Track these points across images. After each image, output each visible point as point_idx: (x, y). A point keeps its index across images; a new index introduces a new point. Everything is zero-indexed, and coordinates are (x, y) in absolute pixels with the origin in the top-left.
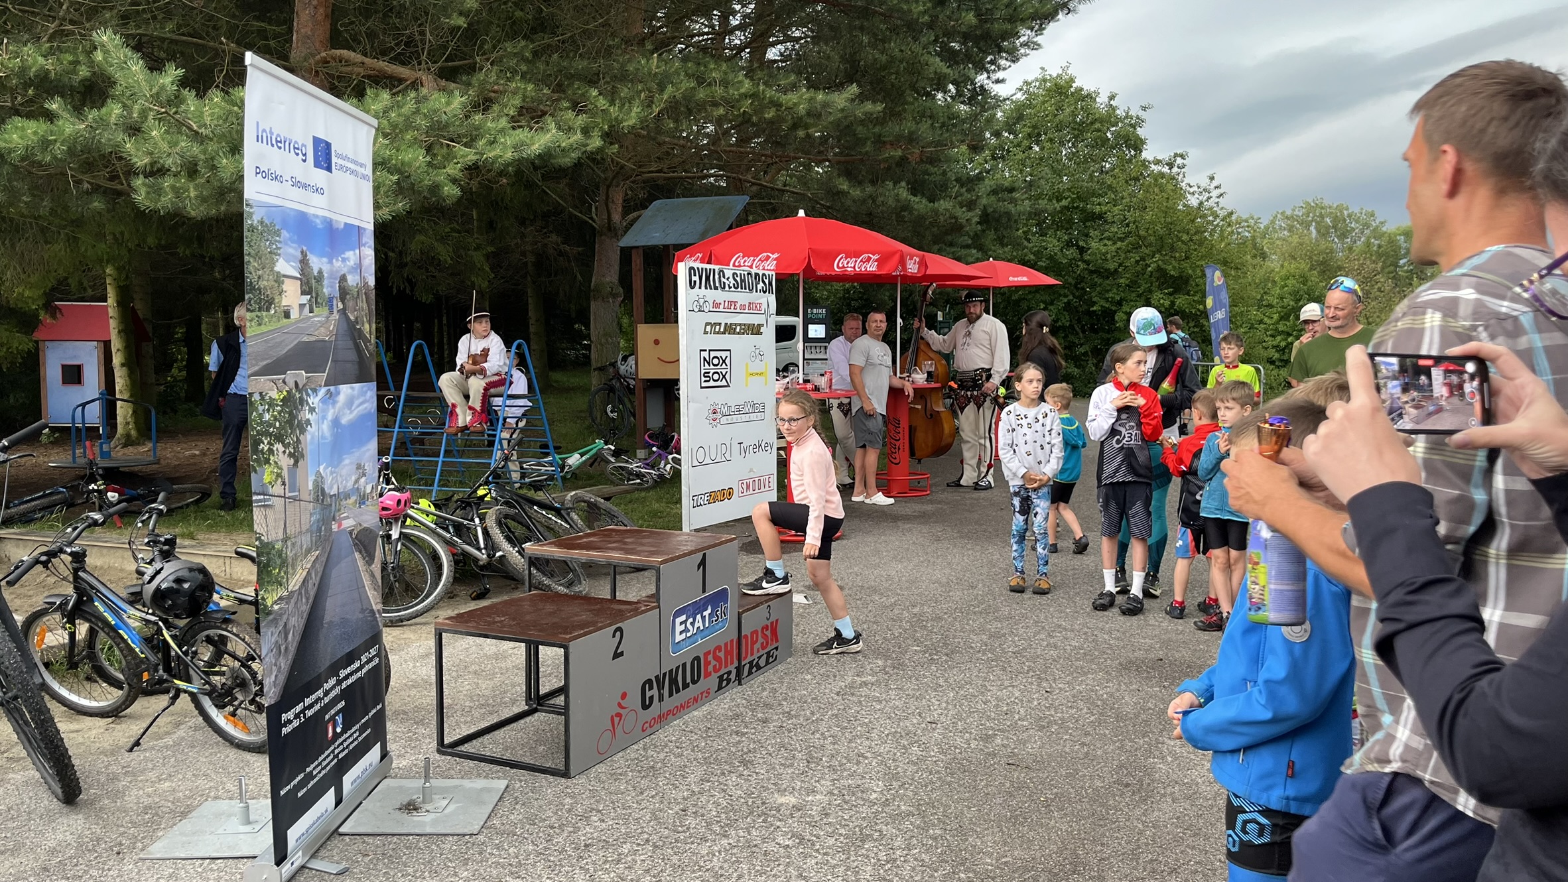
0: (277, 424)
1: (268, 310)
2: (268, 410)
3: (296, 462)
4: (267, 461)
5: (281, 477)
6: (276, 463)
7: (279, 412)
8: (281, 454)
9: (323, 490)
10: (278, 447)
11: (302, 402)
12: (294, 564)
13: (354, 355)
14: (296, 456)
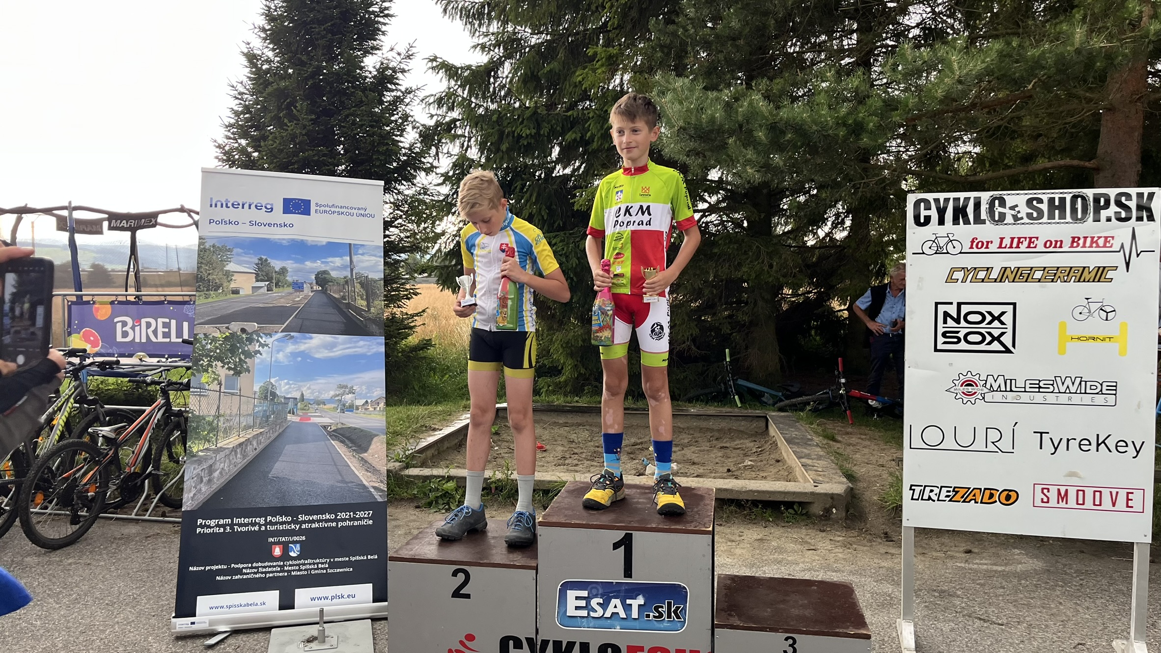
0: (218, 351)
1: (216, 290)
2: (211, 344)
3: (238, 373)
4: (207, 371)
5: (218, 380)
6: (213, 372)
7: (220, 344)
8: (219, 368)
9: (274, 395)
10: (220, 364)
11: (250, 340)
12: (227, 432)
13: (339, 318)
14: (238, 370)
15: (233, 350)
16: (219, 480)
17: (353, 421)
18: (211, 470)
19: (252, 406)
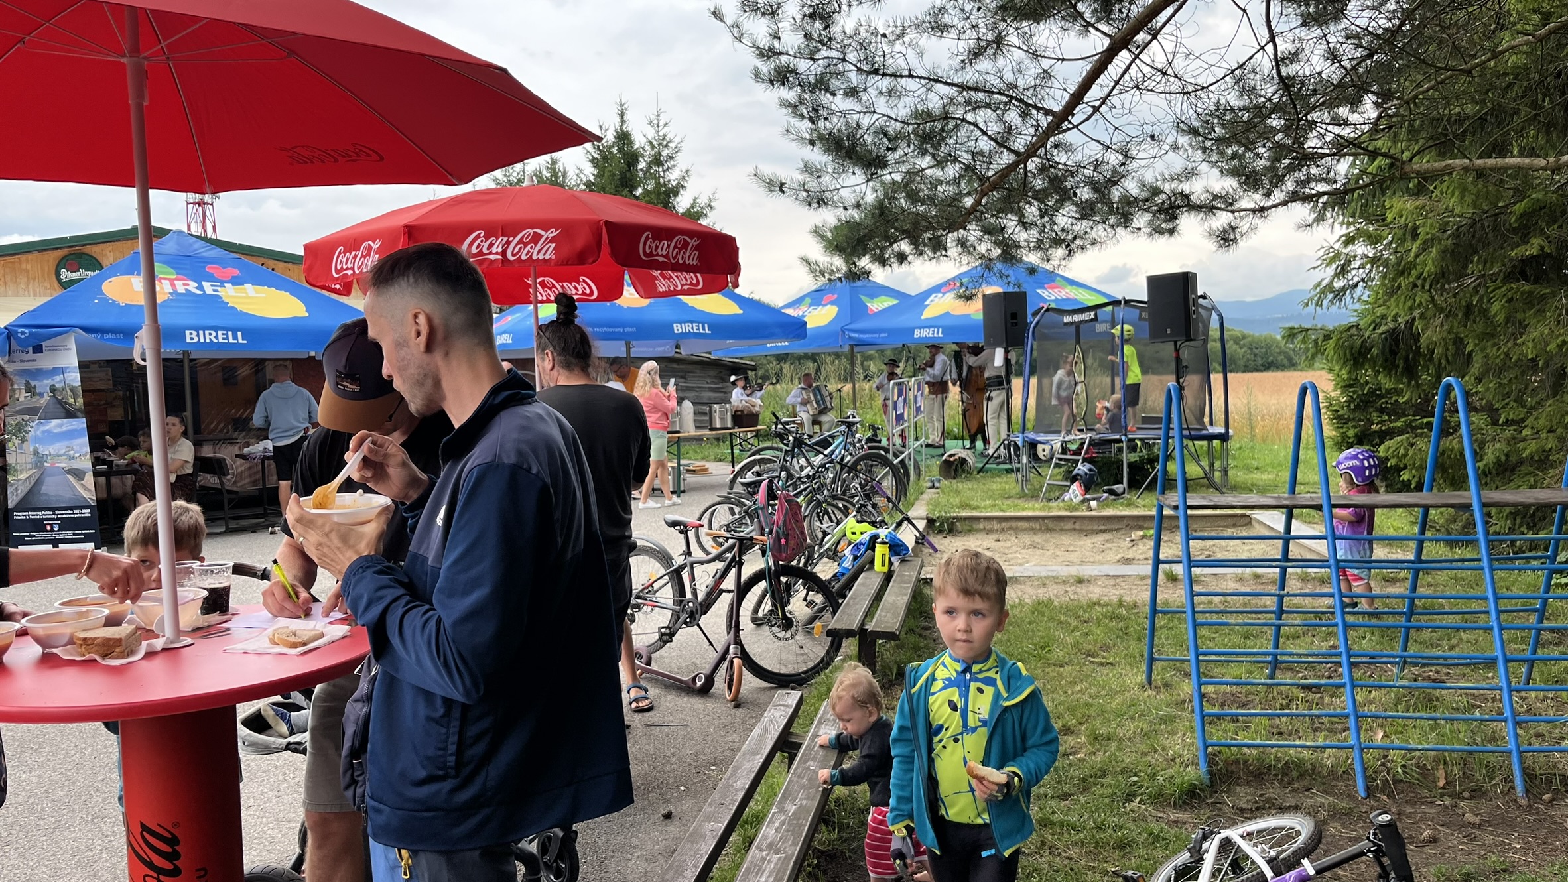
3: (23, 442)
5: (16, 446)
9: (38, 452)
11: (26, 425)
12: (21, 472)
13: (62, 410)
14: (23, 440)
15: (19, 430)
16: (21, 495)
17: (76, 465)
18: (16, 490)
19: (31, 458)
